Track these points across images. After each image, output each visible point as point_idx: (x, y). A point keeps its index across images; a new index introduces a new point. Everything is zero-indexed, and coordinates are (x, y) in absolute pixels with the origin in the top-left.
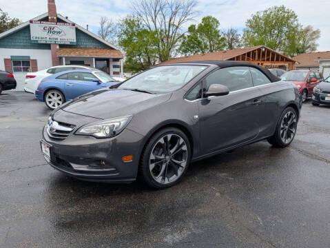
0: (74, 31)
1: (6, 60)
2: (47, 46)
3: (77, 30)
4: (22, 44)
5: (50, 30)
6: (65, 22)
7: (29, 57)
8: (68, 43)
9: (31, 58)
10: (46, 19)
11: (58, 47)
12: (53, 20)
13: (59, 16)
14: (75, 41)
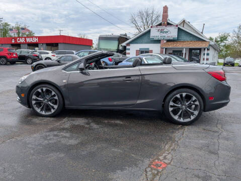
0: (177, 30)
1: (137, 51)
2: (158, 41)
3: (179, 29)
4: (146, 41)
5: (162, 31)
6: (171, 25)
7: (148, 49)
8: (172, 39)
9: (150, 49)
10: (160, 25)
11: (165, 42)
12: (164, 25)
13: (168, 21)
14: (177, 37)
